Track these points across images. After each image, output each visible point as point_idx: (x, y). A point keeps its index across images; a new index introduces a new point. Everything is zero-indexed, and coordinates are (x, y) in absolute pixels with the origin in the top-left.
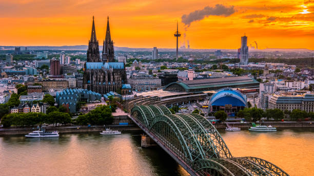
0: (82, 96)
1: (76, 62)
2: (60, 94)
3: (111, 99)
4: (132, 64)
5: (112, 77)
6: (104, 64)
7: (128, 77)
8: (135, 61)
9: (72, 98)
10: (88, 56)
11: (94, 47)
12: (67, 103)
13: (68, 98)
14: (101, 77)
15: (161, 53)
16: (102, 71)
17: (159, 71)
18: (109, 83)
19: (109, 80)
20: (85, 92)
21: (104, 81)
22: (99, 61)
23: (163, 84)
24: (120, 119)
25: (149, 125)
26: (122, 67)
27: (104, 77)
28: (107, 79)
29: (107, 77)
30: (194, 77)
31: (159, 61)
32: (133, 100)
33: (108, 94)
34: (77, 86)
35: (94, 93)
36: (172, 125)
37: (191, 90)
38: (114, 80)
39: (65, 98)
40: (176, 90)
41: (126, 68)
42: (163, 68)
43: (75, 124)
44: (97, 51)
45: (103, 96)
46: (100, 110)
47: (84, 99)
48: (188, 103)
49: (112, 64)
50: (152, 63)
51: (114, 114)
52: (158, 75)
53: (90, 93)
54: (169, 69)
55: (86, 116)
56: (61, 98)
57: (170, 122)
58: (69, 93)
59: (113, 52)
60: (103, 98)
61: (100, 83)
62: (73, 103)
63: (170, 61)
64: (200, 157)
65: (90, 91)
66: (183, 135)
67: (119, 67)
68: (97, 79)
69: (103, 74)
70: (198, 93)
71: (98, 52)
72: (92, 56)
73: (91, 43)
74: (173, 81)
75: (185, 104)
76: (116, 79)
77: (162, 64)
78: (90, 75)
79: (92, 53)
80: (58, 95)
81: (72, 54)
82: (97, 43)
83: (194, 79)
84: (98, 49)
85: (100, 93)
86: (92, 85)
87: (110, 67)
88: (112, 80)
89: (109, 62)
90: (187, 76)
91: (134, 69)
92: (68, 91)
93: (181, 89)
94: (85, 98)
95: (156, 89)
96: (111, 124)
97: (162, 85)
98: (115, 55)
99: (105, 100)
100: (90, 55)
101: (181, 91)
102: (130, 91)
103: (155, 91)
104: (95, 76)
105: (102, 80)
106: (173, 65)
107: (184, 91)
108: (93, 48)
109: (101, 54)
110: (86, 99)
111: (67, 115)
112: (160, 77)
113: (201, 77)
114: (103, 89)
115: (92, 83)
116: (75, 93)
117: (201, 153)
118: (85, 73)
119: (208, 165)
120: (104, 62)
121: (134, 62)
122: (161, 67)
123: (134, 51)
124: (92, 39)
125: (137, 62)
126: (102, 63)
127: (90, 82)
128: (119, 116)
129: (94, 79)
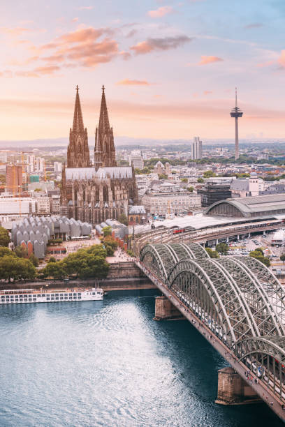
0: (55, 228)
1: (55, 167)
2: (18, 226)
3: (107, 233)
4: (153, 169)
5: (110, 193)
6: (96, 170)
7: (141, 193)
8: (159, 162)
9: (38, 232)
10: (69, 156)
11: (79, 140)
12: (30, 241)
13: (31, 232)
14: (92, 193)
15: (210, 147)
16: (92, 183)
17: (199, 181)
18: (106, 205)
19: (106, 199)
20: (61, 222)
21: (97, 200)
22: (89, 166)
23: (204, 204)
24: (121, 269)
25: (168, 279)
26: (130, 174)
27: (97, 193)
28: (101, 198)
29: (101, 194)
30: (262, 190)
31: (203, 162)
32: (147, 233)
33: (103, 224)
34: (51, 211)
35: (79, 223)
36: (203, 277)
37: (253, 214)
38: (114, 198)
39: (25, 232)
40: (226, 215)
41: (137, 176)
42: (209, 175)
43: (42, 277)
44: (84, 148)
45: (94, 228)
46: (84, 253)
47: (60, 234)
48: (247, 237)
49: (111, 170)
50: (190, 166)
51: (110, 260)
52: (197, 187)
53: (72, 223)
54: (219, 176)
55: (61, 264)
56: (19, 232)
57: (200, 273)
58: (33, 224)
59: (113, 149)
60: (94, 231)
61: (90, 205)
62: (40, 241)
63: (224, 161)
64: (249, 333)
65: (72, 219)
66: (220, 295)
67: (123, 176)
68: (84, 198)
69: (94, 188)
70: (266, 220)
71: (87, 150)
72: (75, 156)
73: (73, 134)
74: (221, 199)
75: (241, 239)
76: (118, 196)
77: (208, 168)
78: (73, 191)
79: (77, 152)
80: (15, 226)
81: (51, 154)
82: (84, 133)
83: (261, 193)
84: (86, 143)
85: (90, 222)
86: (76, 209)
87: (108, 176)
88: (111, 198)
89: (107, 166)
90: (248, 189)
91: (155, 177)
92: (32, 219)
93: (235, 212)
94: (62, 231)
95: (190, 213)
96: (105, 277)
97: (203, 206)
98: (117, 153)
99: (98, 234)
100: (73, 154)
101: (234, 216)
102: (143, 218)
103: (188, 217)
104: (82, 193)
105: (92, 199)
106: (228, 169)
107: (242, 215)
108: (77, 143)
109: (92, 153)
110: (64, 234)
111: (28, 262)
112: (200, 192)
113: (274, 189)
114: (96, 214)
115: (76, 205)
116: (44, 224)
117: (251, 327)
118: (63, 188)
119: (258, 348)
120: (98, 166)
121: (156, 166)
122: (205, 174)
123: (162, 145)
124: (75, 126)
125: (163, 166)
126: (93, 169)
127: (72, 202)
128: (120, 263)
129: (79, 198)
